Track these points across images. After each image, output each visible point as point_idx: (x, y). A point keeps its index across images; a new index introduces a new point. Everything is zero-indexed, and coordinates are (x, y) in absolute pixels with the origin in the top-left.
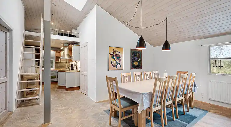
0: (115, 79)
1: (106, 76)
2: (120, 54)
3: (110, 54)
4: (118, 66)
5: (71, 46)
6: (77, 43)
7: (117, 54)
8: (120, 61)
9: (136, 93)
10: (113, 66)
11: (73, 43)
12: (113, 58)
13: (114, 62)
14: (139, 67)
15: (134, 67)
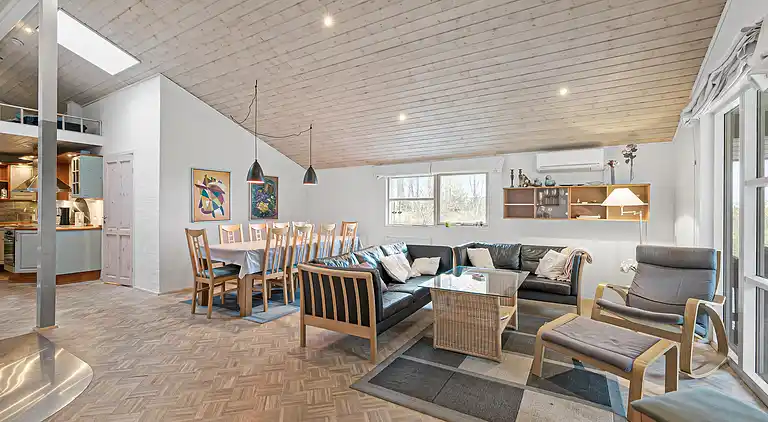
0: (202, 232)
1: (186, 230)
2: (223, 187)
3: (198, 186)
4: (218, 212)
5: (70, 155)
6: (92, 150)
7: (213, 186)
8: (222, 201)
9: (239, 252)
10: (205, 213)
11: (77, 148)
12: (205, 194)
13: (206, 203)
14: (271, 214)
15: (257, 214)
